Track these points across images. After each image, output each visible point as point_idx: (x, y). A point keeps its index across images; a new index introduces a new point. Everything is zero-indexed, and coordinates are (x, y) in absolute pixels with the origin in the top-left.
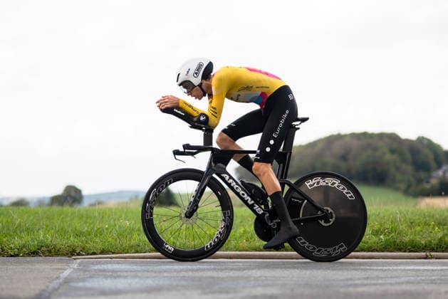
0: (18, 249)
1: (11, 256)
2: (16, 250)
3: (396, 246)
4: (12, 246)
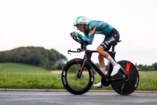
3: (36, 87)
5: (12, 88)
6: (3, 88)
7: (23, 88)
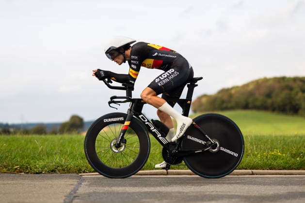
0: (42, 168)
1: (37, 173)
2: (40, 169)
4: (38, 166)
5: (263, 169)
6: (246, 169)
7: (284, 168)
